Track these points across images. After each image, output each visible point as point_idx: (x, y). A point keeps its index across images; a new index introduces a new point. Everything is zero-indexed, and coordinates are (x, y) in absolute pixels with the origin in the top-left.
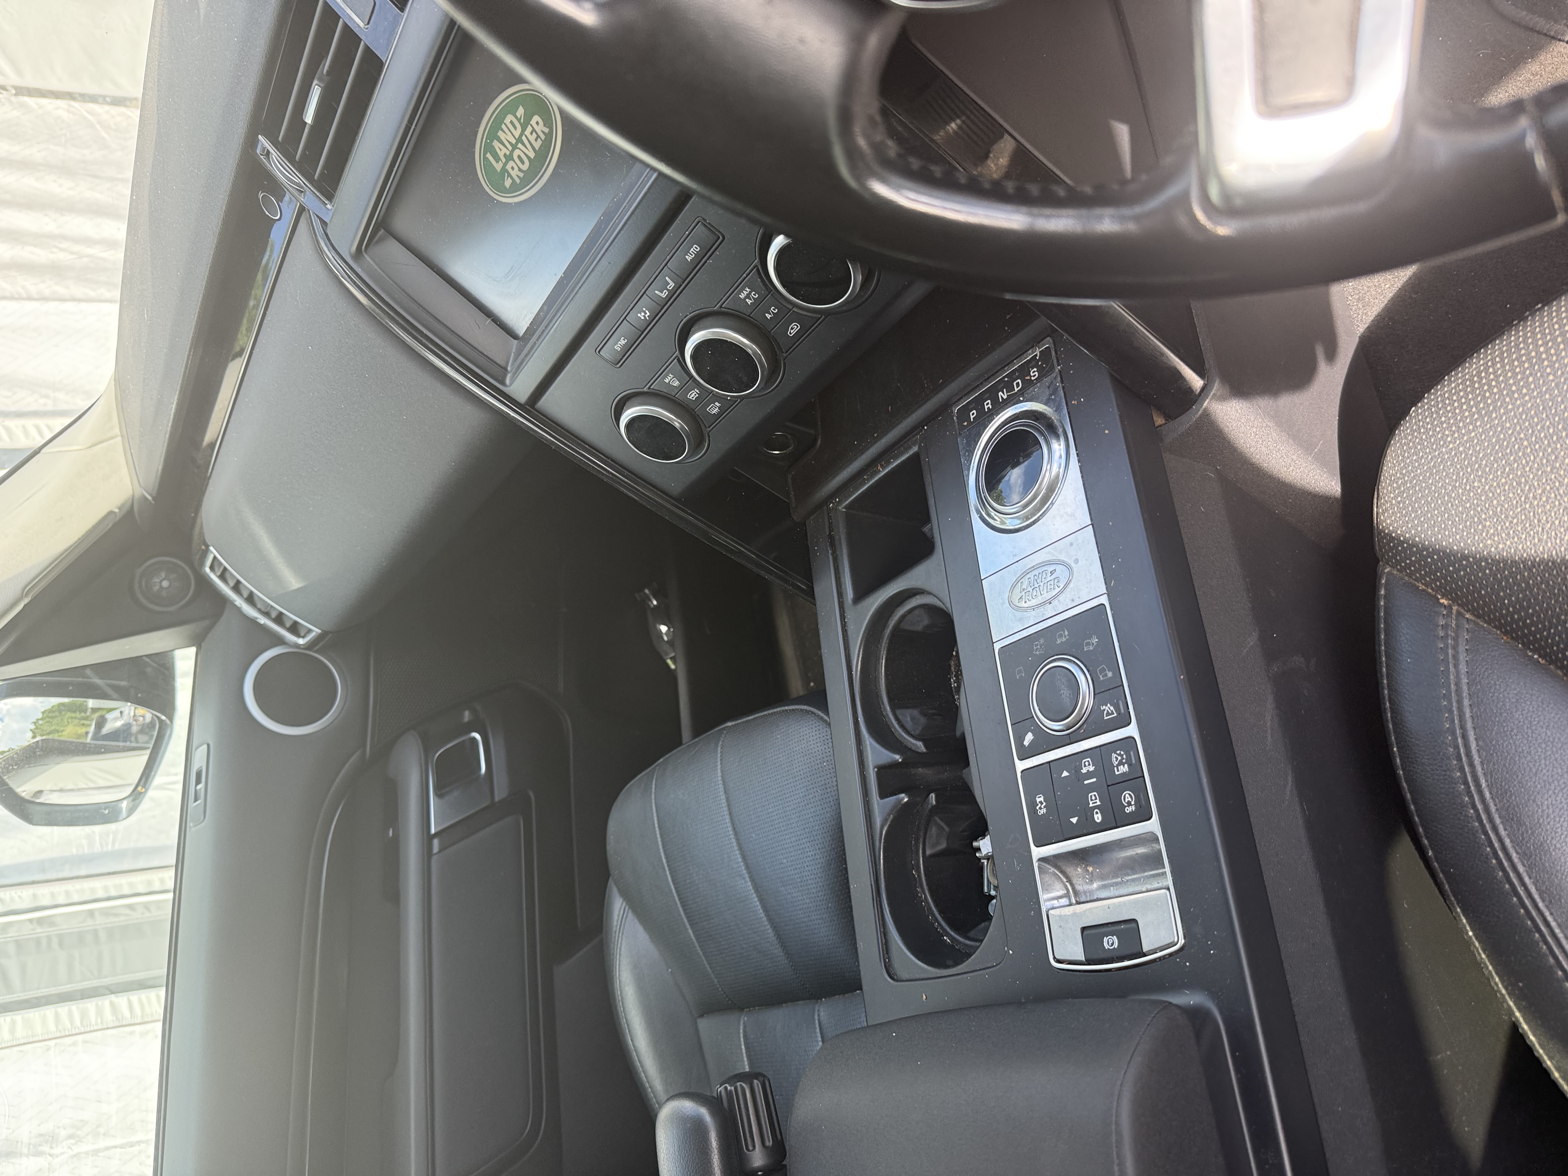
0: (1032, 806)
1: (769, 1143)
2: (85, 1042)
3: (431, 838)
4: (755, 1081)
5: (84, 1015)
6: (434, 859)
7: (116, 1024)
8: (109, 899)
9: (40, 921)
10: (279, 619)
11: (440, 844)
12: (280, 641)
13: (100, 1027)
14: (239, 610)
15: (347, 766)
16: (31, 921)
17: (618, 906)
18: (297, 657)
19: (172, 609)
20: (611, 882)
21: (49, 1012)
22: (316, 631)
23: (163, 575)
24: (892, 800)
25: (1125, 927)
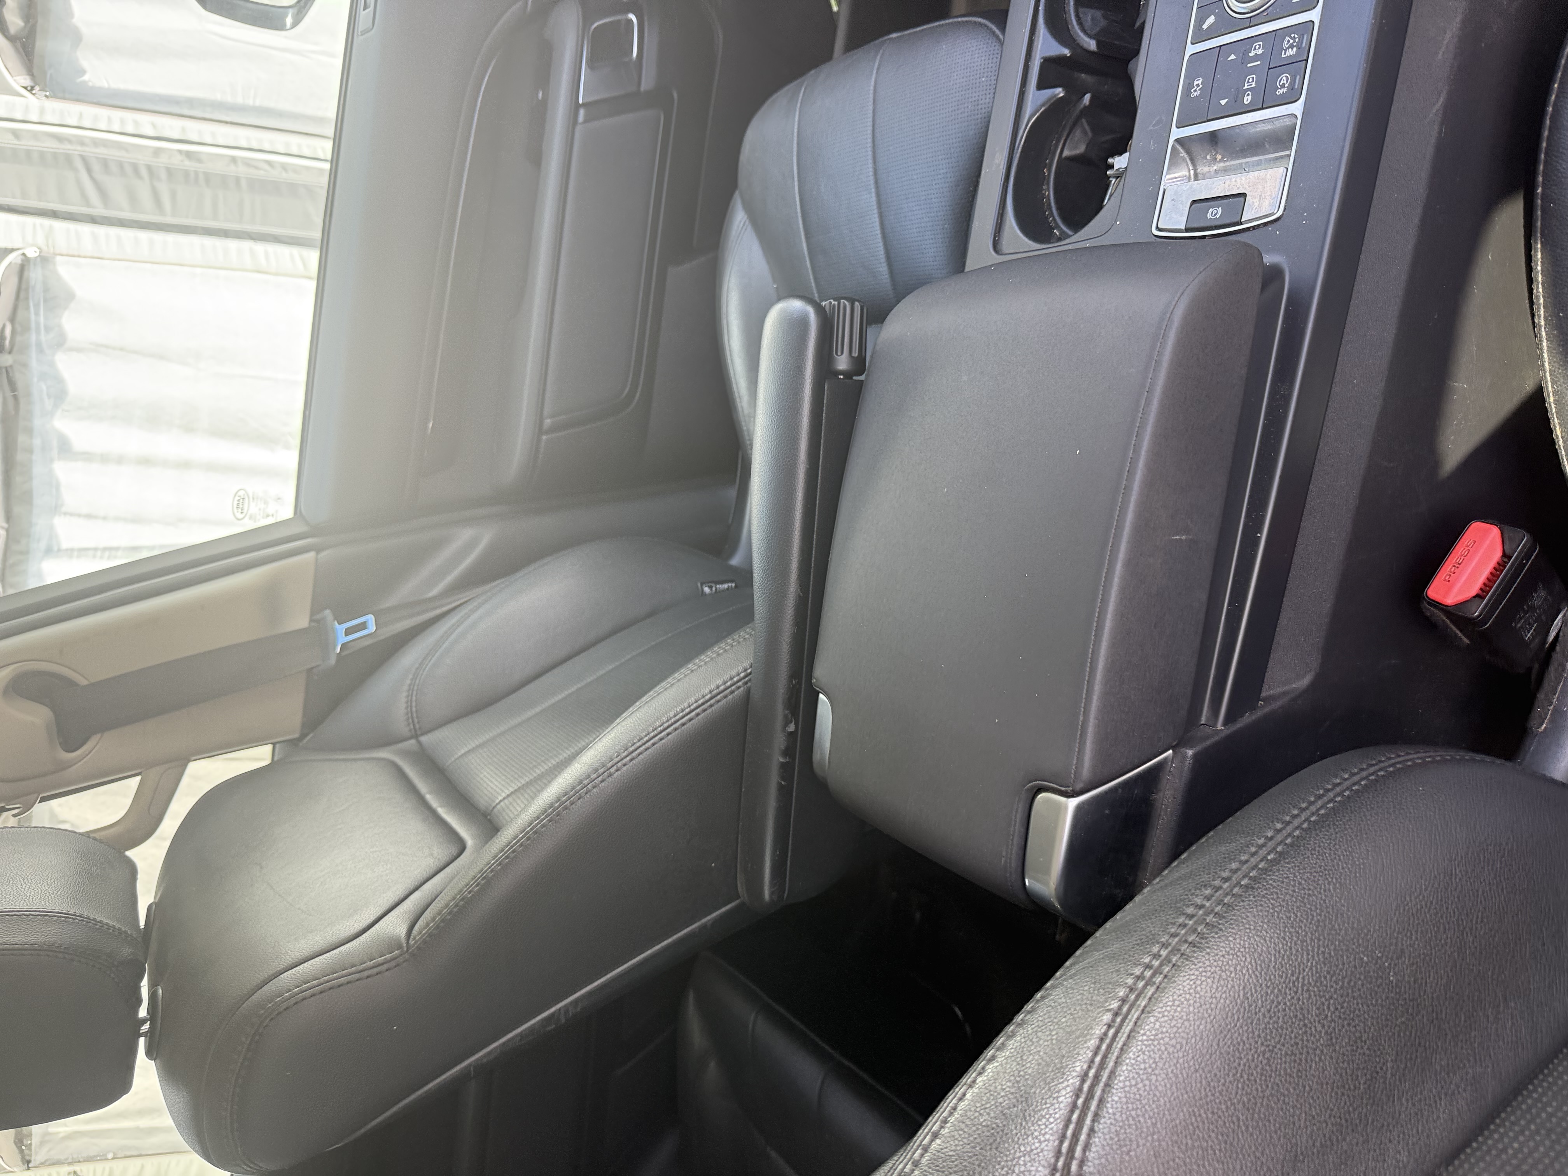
0: (1188, 87)
1: (855, 354)
3: (578, 106)
4: (857, 303)
6: (578, 128)
7: (254, 268)
9: (189, 155)
11: (586, 115)
16: (180, 152)
17: (739, 218)
20: (737, 196)
24: (1048, 93)
25: (1234, 200)
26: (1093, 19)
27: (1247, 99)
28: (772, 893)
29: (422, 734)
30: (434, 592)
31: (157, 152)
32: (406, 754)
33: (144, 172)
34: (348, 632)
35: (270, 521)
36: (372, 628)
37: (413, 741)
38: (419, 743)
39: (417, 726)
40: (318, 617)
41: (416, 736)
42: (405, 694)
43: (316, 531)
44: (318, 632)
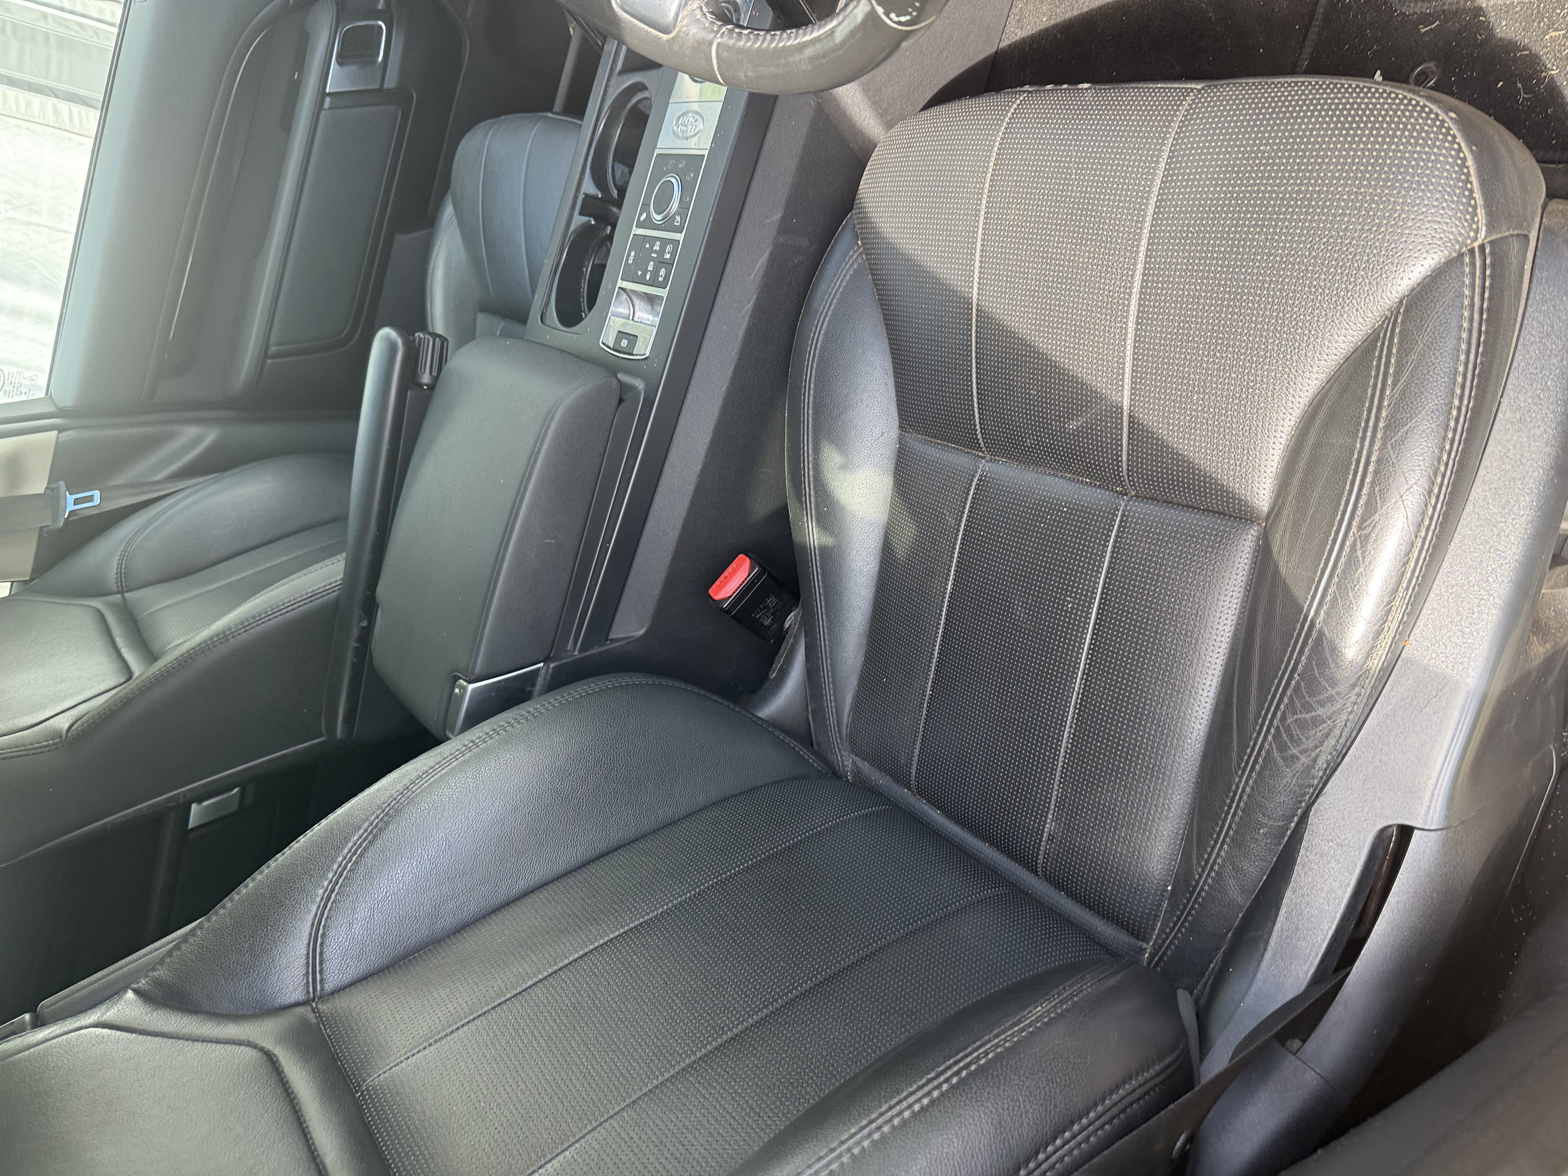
0: (629, 255)
1: (434, 373)
3: (324, 95)
6: (323, 113)
11: (332, 103)
15: (272, 5)
20: (449, 192)
24: (585, 219)
25: (633, 338)
26: (622, 173)
27: (648, 277)
29: (127, 591)
30: (159, 477)
32: (112, 605)
34: (76, 502)
36: (97, 501)
37: (119, 596)
38: (123, 597)
39: (124, 585)
40: (53, 486)
41: (122, 592)
42: (117, 558)
43: (61, 413)
44: (51, 497)
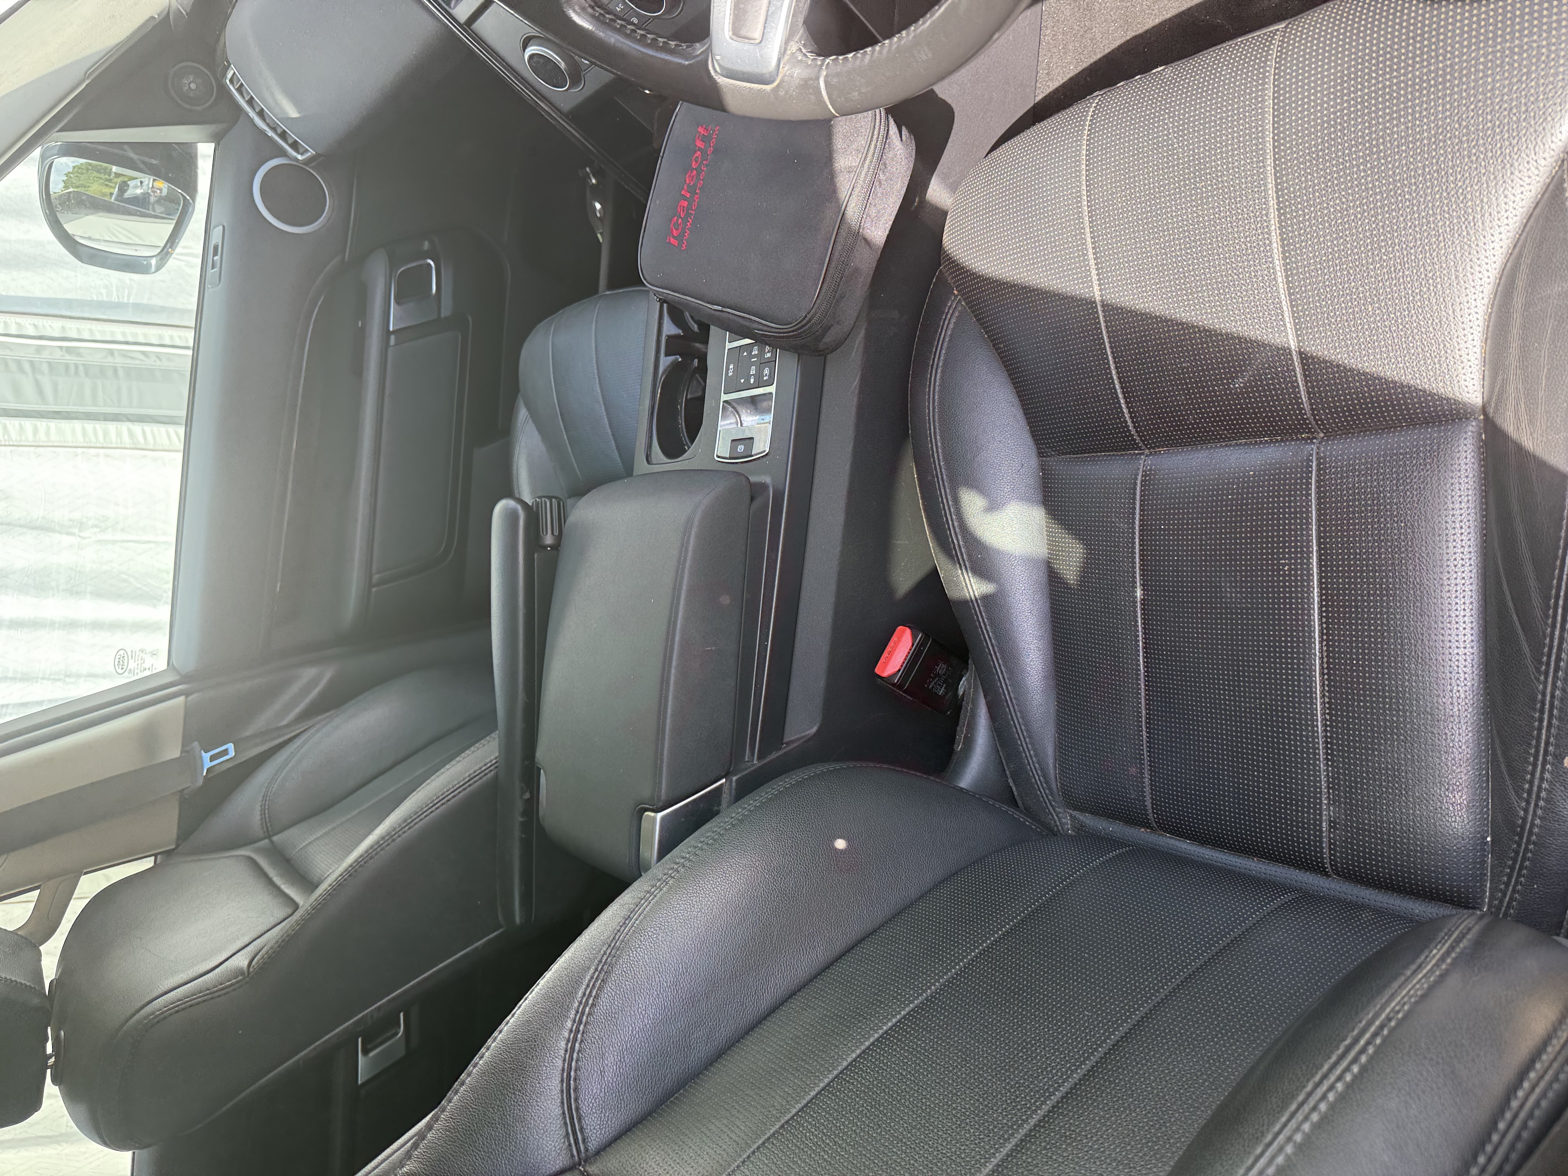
0: (728, 369)
1: (556, 533)
2: (107, 456)
3: (389, 333)
4: (554, 500)
5: (106, 434)
6: (390, 350)
7: (132, 446)
8: (127, 343)
9: (69, 350)
10: (283, 135)
11: (396, 339)
12: (283, 153)
13: (119, 445)
14: (252, 120)
15: (329, 267)
16: (61, 348)
17: (522, 413)
18: (296, 169)
19: (199, 108)
20: (519, 396)
21: (77, 425)
22: (311, 152)
23: (191, 78)
24: (672, 359)
25: (749, 441)
27: (752, 381)
28: (521, 918)
29: (274, 835)
30: (285, 721)
31: (39, 349)
32: (261, 851)
33: (27, 367)
34: (212, 759)
35: (147, 673)
36: (232, 753)
37: (267, 841)
38: (272, 842)
39: (270, 829)
40: (187, 748)
41: (269, 837)
42: (260, 804)
43: (186, 679)
44: (188, 760)
